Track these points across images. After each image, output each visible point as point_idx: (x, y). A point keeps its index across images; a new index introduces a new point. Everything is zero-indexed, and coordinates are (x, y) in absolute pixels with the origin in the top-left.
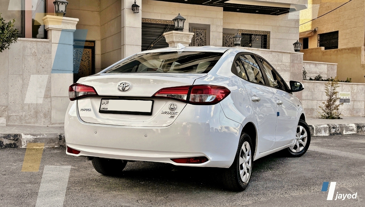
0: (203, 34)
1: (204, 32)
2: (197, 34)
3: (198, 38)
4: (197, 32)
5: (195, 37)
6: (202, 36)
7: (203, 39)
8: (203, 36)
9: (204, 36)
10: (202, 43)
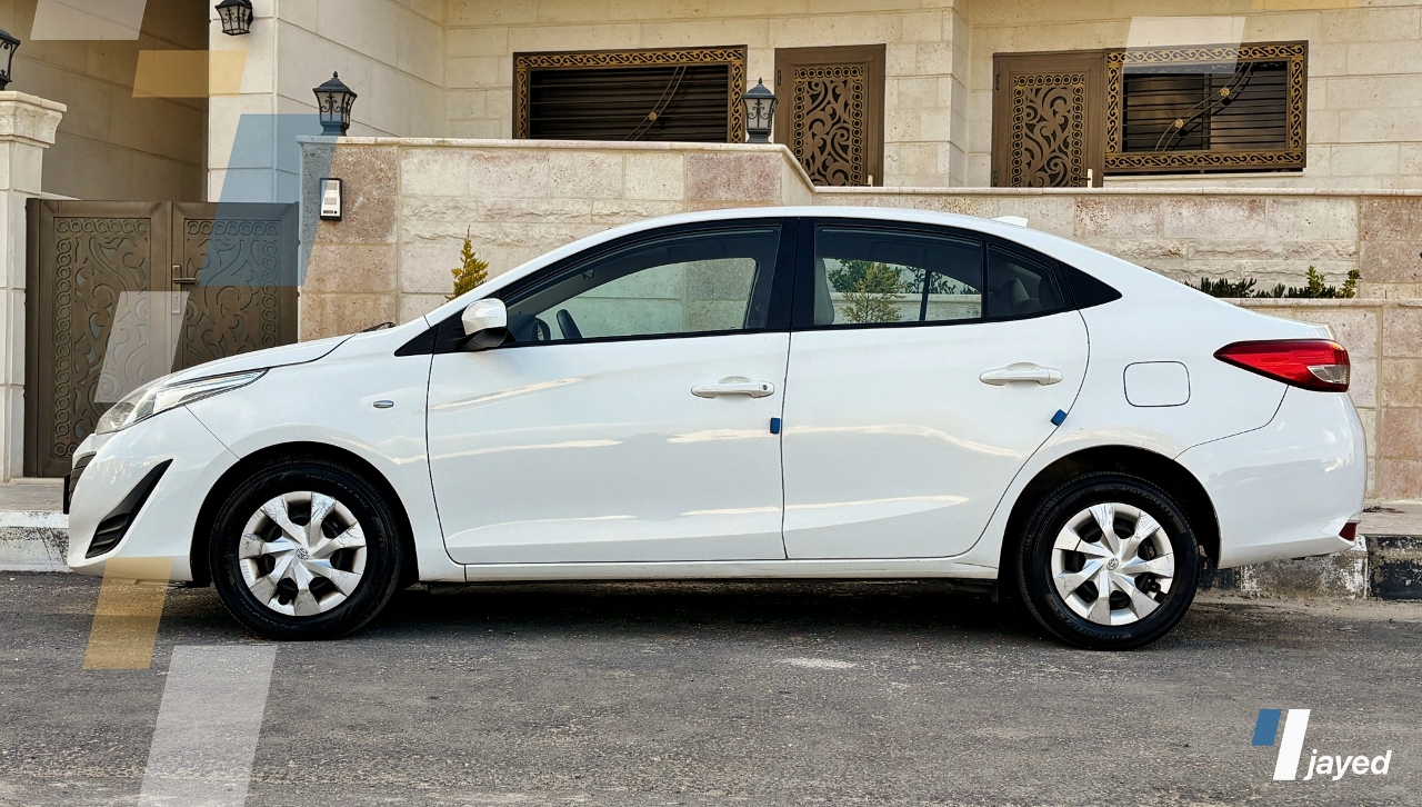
0: (847, 95)
1: (851, 84)
2: (814, 98)
3: (818, 114)
4: (817, 85)
5: (805, 112)
6: (839, 107)
7: (845, 117)
8: (846, 105)
9: (851, 102)
10: (842, 135)
